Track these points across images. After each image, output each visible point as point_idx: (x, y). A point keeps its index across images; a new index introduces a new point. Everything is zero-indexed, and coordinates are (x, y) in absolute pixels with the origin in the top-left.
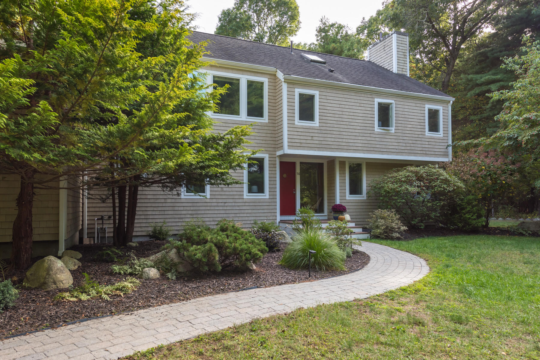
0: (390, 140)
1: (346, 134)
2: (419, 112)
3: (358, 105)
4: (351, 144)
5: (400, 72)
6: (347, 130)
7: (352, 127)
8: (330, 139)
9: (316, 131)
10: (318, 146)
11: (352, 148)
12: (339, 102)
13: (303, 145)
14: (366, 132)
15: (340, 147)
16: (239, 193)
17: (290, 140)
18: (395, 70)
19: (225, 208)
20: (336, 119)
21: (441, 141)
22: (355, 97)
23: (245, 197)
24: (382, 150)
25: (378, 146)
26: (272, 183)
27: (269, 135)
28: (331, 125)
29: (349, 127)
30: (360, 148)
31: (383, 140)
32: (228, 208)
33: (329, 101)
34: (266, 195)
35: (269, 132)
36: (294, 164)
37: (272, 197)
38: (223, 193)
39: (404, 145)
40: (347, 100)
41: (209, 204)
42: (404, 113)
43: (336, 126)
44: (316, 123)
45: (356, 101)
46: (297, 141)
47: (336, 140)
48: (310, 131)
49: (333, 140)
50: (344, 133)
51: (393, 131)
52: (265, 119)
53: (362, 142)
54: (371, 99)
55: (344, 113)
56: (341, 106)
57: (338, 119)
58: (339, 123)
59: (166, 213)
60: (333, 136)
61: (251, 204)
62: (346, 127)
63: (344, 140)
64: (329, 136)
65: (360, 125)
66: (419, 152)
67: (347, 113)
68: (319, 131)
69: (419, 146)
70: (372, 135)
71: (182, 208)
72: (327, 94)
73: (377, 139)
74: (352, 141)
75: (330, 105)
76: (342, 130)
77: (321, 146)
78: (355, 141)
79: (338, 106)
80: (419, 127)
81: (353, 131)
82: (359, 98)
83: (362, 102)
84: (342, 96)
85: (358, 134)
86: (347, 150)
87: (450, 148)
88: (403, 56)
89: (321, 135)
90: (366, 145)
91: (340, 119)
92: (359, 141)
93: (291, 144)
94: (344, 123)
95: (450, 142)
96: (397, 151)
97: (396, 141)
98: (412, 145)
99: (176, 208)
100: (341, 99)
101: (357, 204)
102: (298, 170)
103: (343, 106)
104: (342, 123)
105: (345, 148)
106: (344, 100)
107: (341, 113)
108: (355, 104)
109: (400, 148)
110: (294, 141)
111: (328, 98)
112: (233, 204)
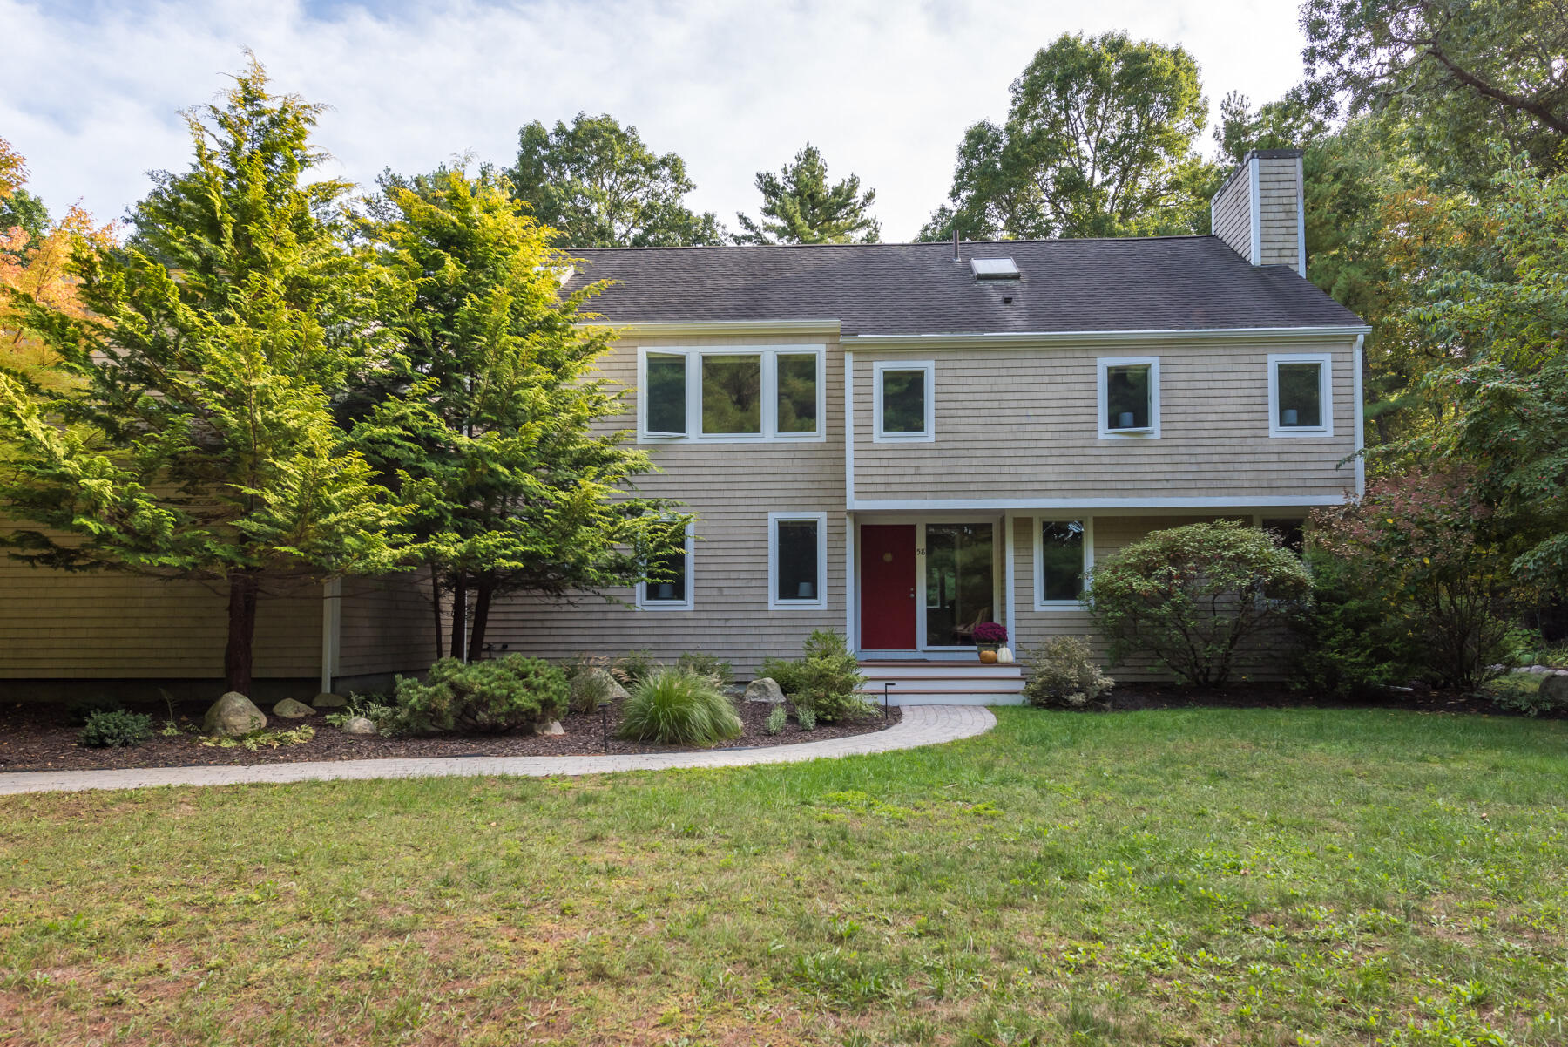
0: (1145, 460)
1: (1011, 453)
2: (1247, 376)
3: (1046, 379)
4: (1024, 478)
5: (1274, 261)
6: (1013, 444)
7: (1027, 436)
8: (964, 470)
9: (928, 454)
10: (933, 488)
11: (1030, 486)
12: (991, 380)
13: (894, 488)
14: (1070, 443)
15: (995, 487)
16: (756, 599)
17: (860, 480)
18: (1255, 258)
19: (727, 631)
20: (981, 420)
21: (1326, 449)
22: (1037, 363)
23: (771, 607)
24: (1120, 486)
25: (1106, 477)
26: (835, 575)
27: (828, 470)
28: (970, 437)
29: (1019, 436)
30: (1050, 486)
31: (1122, 460)
32: (734, 631)
33: (962, 381)
34: (822, 603)
35: (827, 462)
36: (911, 529)
37: (834, 607)
38: (722, 600)
39: (1194, 468)
40: (1012, 372)
41: (691, 623)
42: (1192, 385)
43: (981, 437)
44: (929, 436)
45: (1041, 371)
46: (877, 479)
47: (982, 470)
48: (912, 454)
49: (973, 470)
50: (1005, 453)
51: (1157, 435)
52: (819, 436)
53: (1057, 469)
54: (1085, 362)
55: (1005, 404)
56: (995, 388)
57: (989, 420)
58: (990, 428)
60: (975, 462)
61: (785, 623)
62: (1010, 436)
63: (1006, 470)
64: (961, 461)
65: (1051, 427)
66: (1246, 484)
67: (1014, 404)
68: (936, 454)
69: (1247, 467)
70: (1087, 451)
71: (637, 631)
72: (958, 364)
73: (1106, 460)
74: (1028, 469)
75: (966, 389)
76: (999, 445)
77: (940, 487)
78: (1038, 469)
79: (989, 388)
80: (1245, 416)
81: (1032, 444)
82: (1048, 363)
83: (1058, 371)
84: (999, 363)
85: (1045, 452)
86: (1014, 492)
87: (1360, 463)
89: (939, 462)
90: (1071, 477)
91: (995, 420)
92: (1050, 469)
93: (863, 488)
94: (1007, 428)
95: (1359, 447)
96: (1169, 485)
97: (1168, 459)
98: (1221, 467)
100: (995, 372)
101: (1065, 623)
102: (921, 543)
103: (1002, 388)
104: (998, 428)
105: (1009, 486)
106: (1004, 372)
107: (996, 404)
108: (1038, 379)
109: (1178, 476)
110: (866, 480)
111: (959, 372)
112: (745, 623)
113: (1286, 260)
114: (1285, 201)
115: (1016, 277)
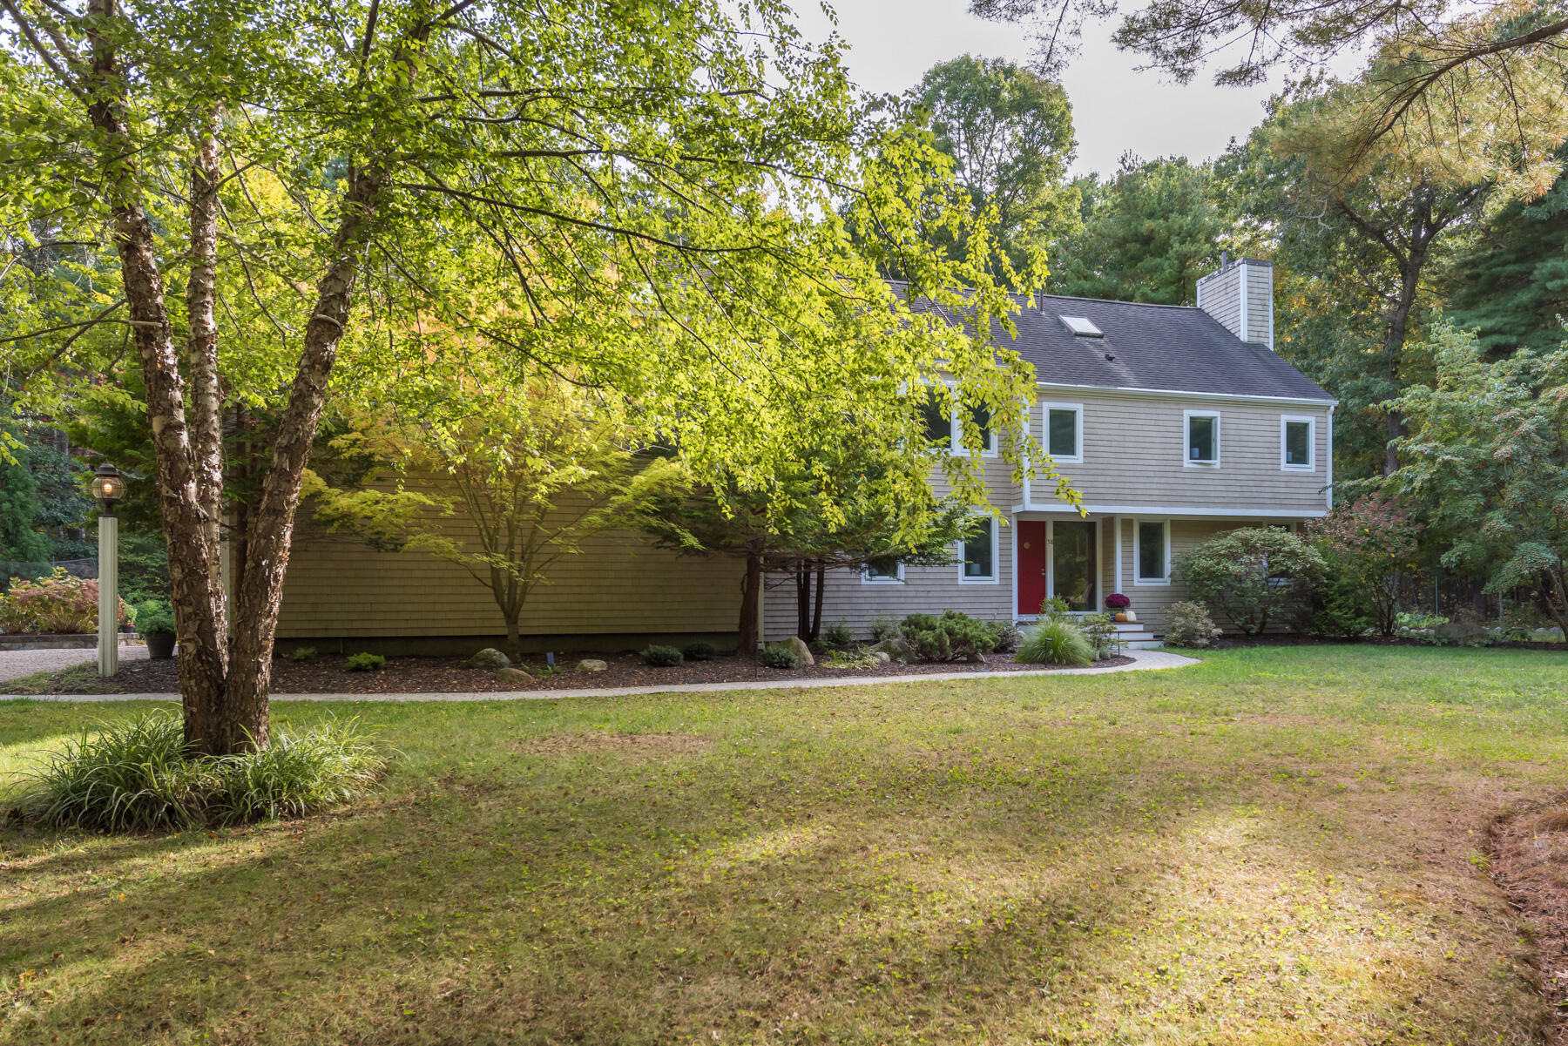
0: (1210, 482)
1: (1131, 474)
2: (1268, 428)
3: (1153, 422)
4: (1139, 492)
5: (1255, 340)
6: (1132, 468)
7: (1141, 462)
8: (1101, 485)
9: (1078, 472)
12: (1119, 421)
14: (1167, 469)
16: (950, 576)
17: (1034, 489)
18: (1244, 336)
19: (929, 600)
20: (1112, 449)
21: (1310, 479)
22: (1147, 411)
23: (960, 582)
24: (1196, 500)
25: (1188, 493)
26: (1005, 558)
27: (1000, 479)
28: (1106, 461)
29: (1136, 462)
30: (1155, 498)
31: (1198, 482)
32: (934, 600)
33: (1101, 420)
34: (995, 579)
35: (999, 473)
36: (1042, 525)
37: (1004, 582)
38: (925, 576)
39: (1238, 489)
40: (1132, 416)
41: (903, 594)
42: (1238, 432)
43: (1113, 461)
44: (1078, 458)
45: (1150, 416)
46: (1045, 489)
47: (1114, 485)
48: (1068, 471)
49: (1107, 485)
50: (1127, 473)
51: (1218, 466)
52: (993, 453)
54: (1176, 412)
55: (1127, 439)
56: (1122, 427)
57: (1118, 450)
58: (1119, 455)
59: (840, 607)
60: (1109, 479)
61: (971, 594)
62: (1130, 462)
63: (1128, 485)
64: (1100, 478)
65: (1156, 457)
66: (1268, 501)
67: (1133, 439)
68: (1083, 472)
69: (1268, 490)
70: (1178, 475)
71: (862, 601)
72: (1098, 408)
73: (1188, 481)
74: (1141, 486)
75: (1103, 426)
76: (1123, 467)
78: (1148, 486)
79: (1117, 426)
80: (1267, 456)
81: (1144, 468)
82: (1154, 411)
83: (1161, 417)
84: (1123, 409)
85: (1152, 474)
86: (1134, 502)
87: (1330, 491)
88: (1260, 307)
89: (1086, 478)
90: (1168, 493)
91: (1122, 450)
92: (1155, 486)
93: (1036, 495)
94: (1128, 456)
95: (1330, 482)
96: (1225, 500)
97: (1224, 483)
98: (1254, 489)
99: (855, 600)
100: (1122, 415)
101: (1148, 594)
102: (1050, 536)
103: (1126, 427)
104: (1123, 456)
105: (1130, 498)
106: (1127, 415)
107: (1121, 438)
108: (1148, 422)
109: (1231, 494)
110: (1040, 489)
111: (1099, 414)
112: (942, 594)
113: (1262, 340)
114: (1262, 297)
115: (1101, 337)
